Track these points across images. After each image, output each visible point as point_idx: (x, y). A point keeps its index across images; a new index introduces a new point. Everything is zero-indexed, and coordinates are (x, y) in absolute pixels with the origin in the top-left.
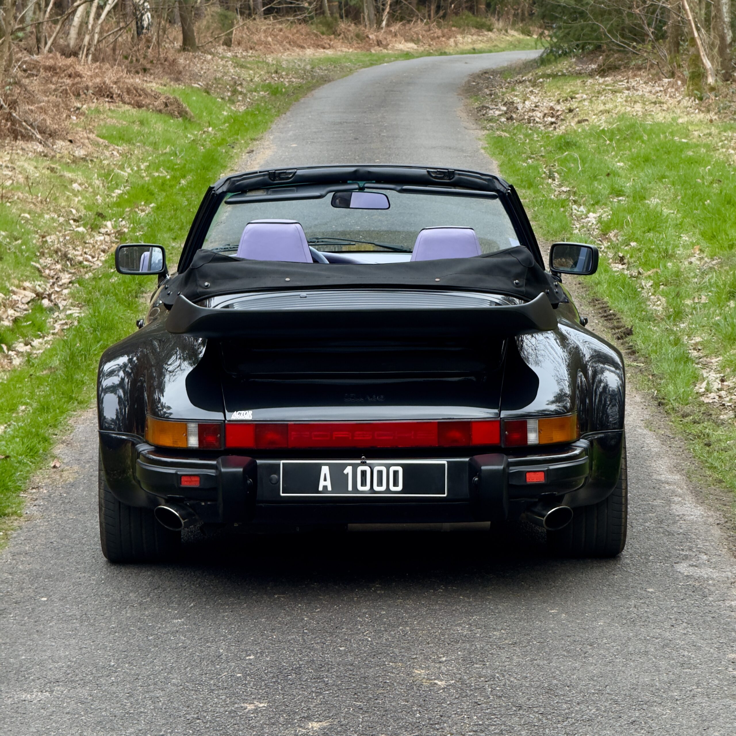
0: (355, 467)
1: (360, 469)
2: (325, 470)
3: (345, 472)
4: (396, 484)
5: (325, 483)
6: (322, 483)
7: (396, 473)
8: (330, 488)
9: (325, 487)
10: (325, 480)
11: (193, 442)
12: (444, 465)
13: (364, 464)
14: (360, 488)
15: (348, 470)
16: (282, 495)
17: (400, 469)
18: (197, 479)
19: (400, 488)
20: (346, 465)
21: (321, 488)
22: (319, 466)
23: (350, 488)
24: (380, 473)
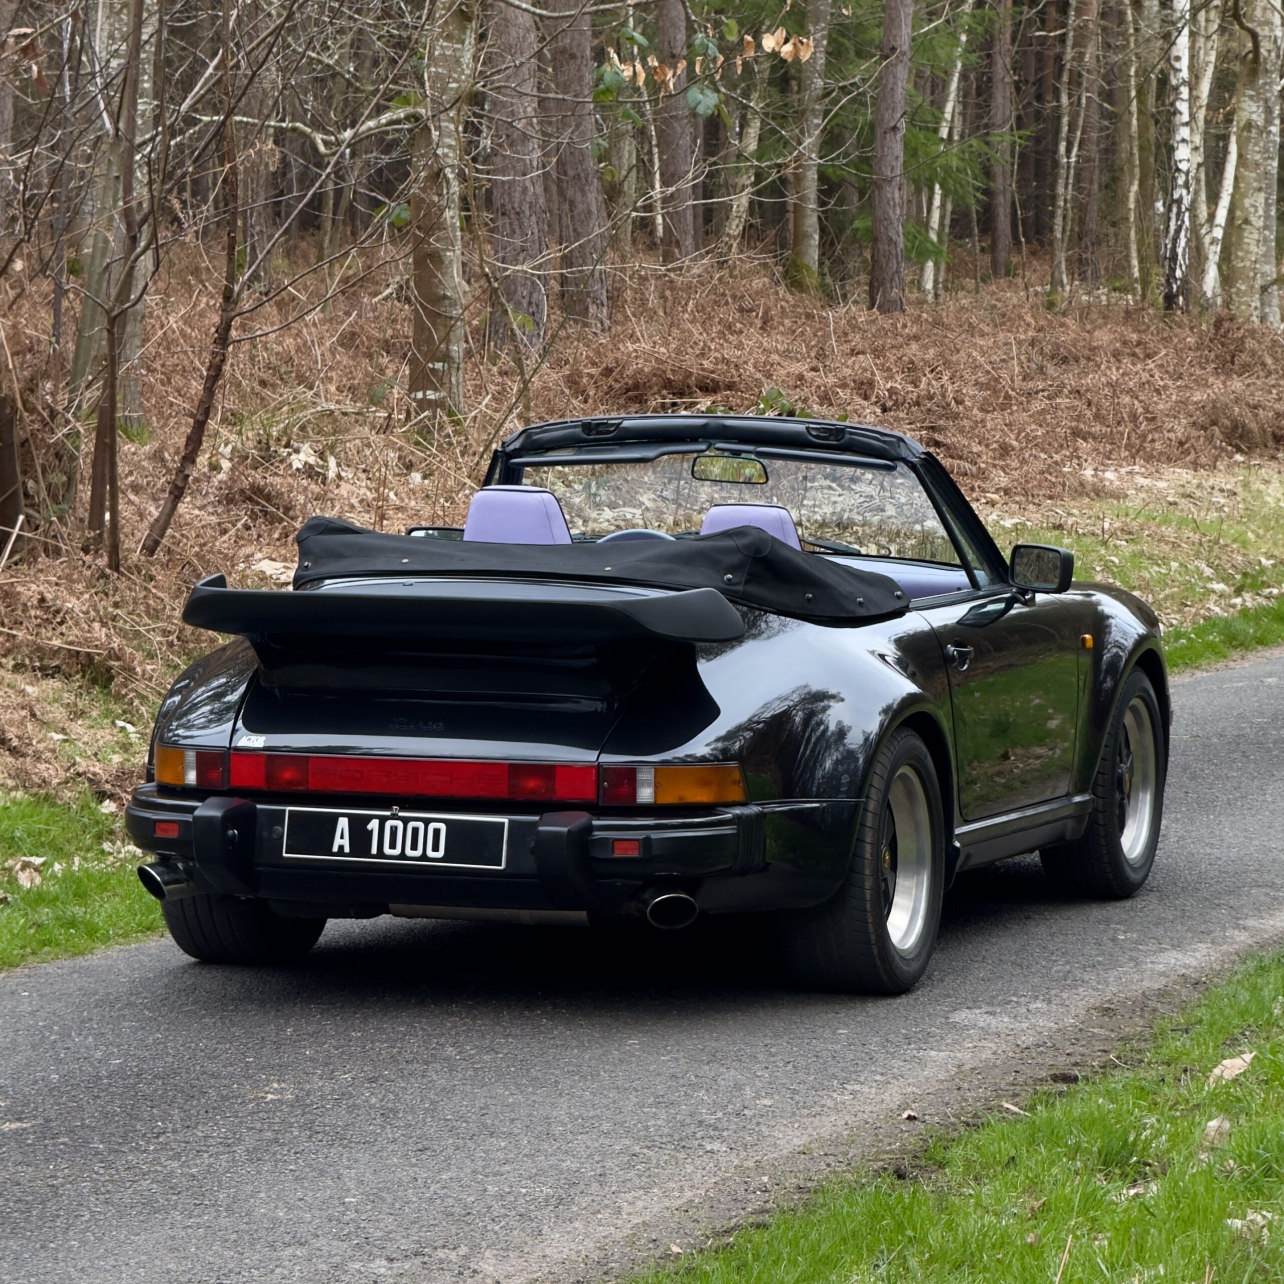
0: (383, 820)
1: (389, 824)
2: (343, 823)
3: (369, 827)
4: (436, 848)
5: (341, 842)
6: (338, 842)
7: (437, 832)
8: (347, 850)
9: (341, 847)
10: (342, 837)
11: (191, 777)
12: (503, 824)
13: (394, 817)
14: (387, 851)
15: (374, 825)
16: (285, 855)
17: (443, 827)
18: (176, 827)
19: (440, 854)
20: (370, 818)
21: (335, 849)
22: (336, 817)
23: (374, 851)
24: (415, 831)
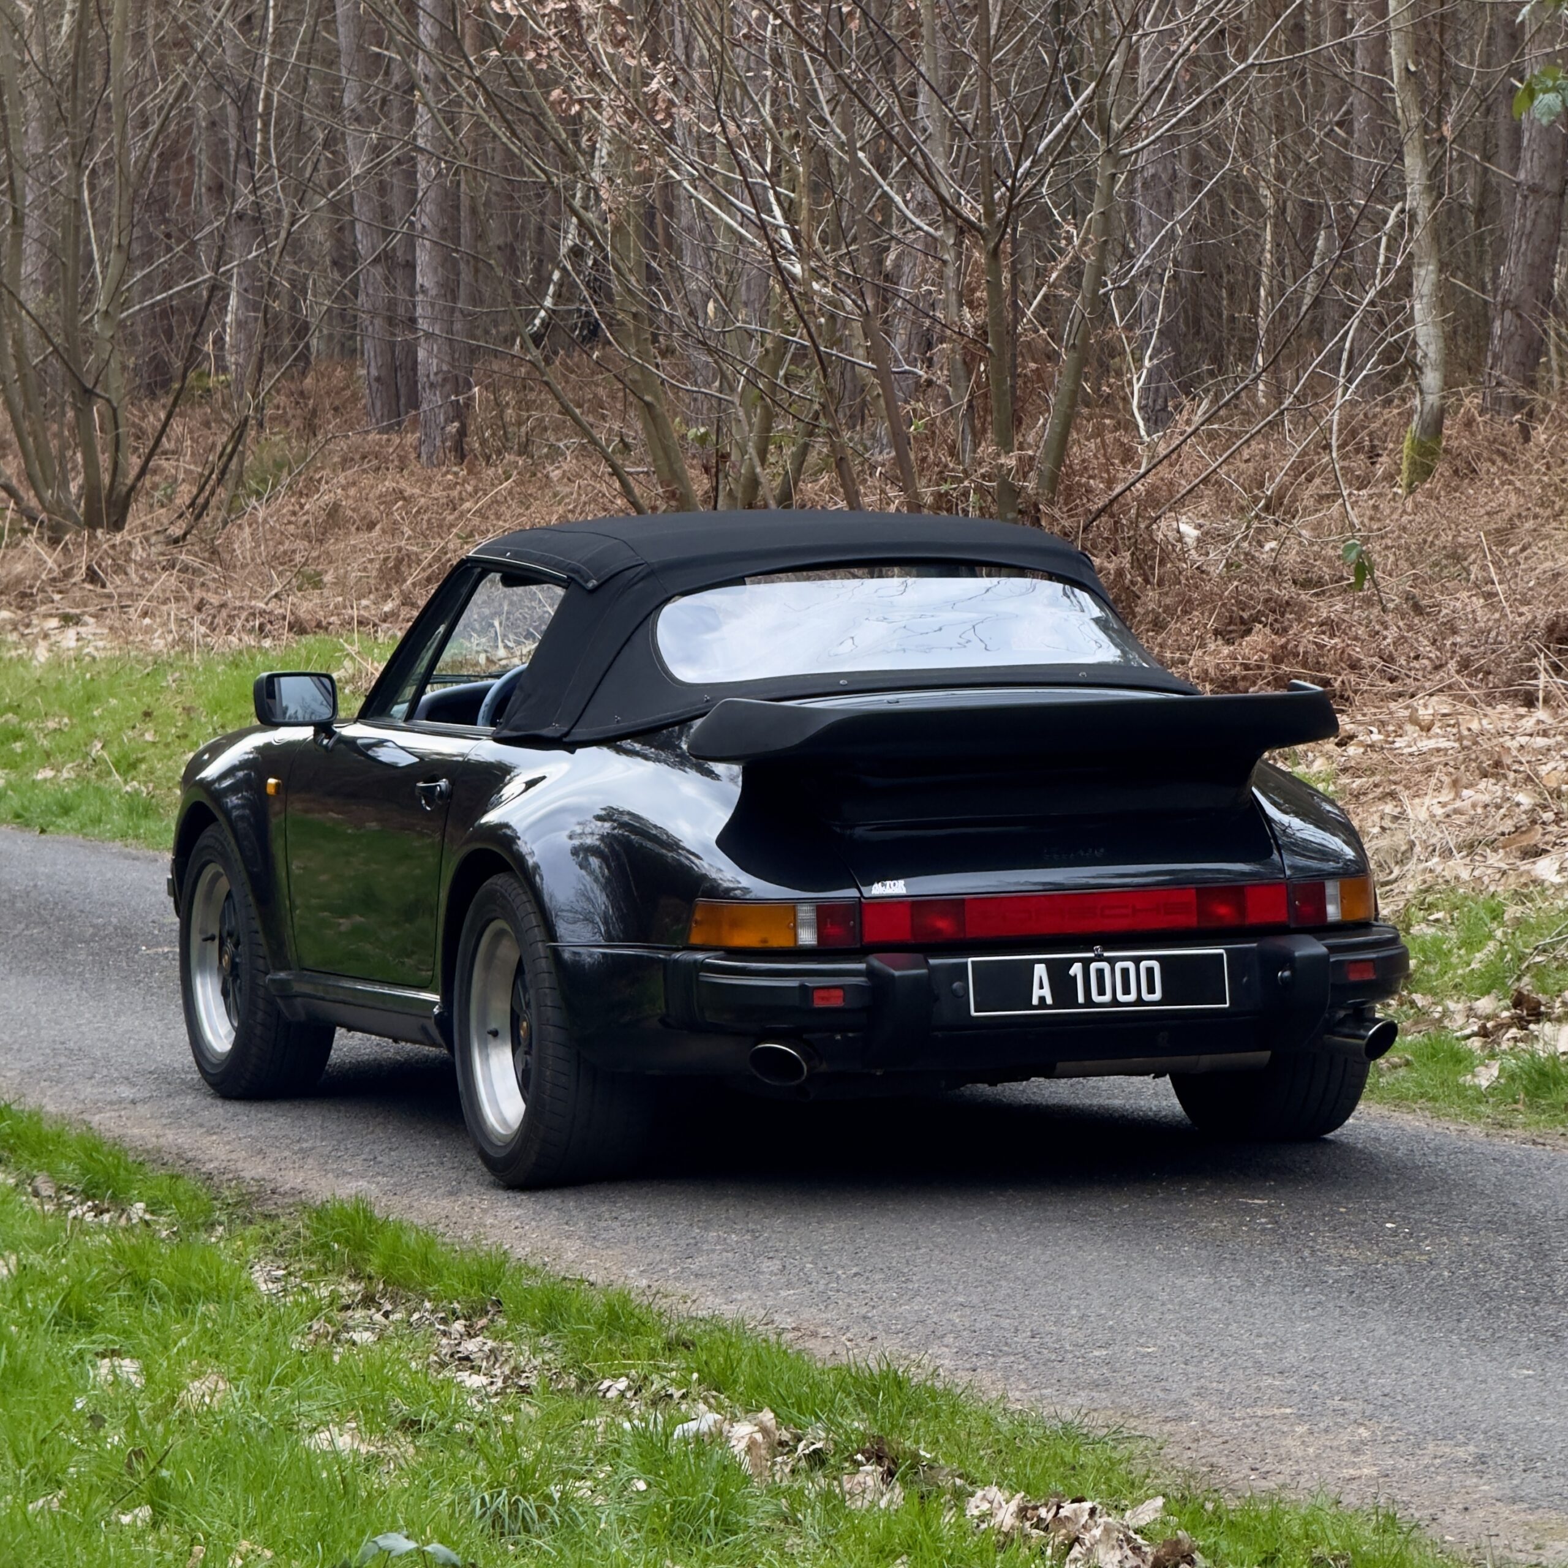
0: (1086, 963)
1: (1094, 966)
2: (1040, 970)
3: (1072, 972)
4: (1152, 990)
5: (1042, 992)
6: (1037, 993)
7: (1150, 971)
8: (1049, 1001)
9: (1042, 999)
10: (1041, 987)
11: (807, 937)
12: (1221, 955)
13: (1099, 958)
14: (1096, 998)
15: (1076, 969)
16: (973, 1014)
17: (1155, 965)
18: (840, 993)
19: (1157, 996)
20: (1072, 961)
21: (1035, 1001)
22: (1030, 964)
23: (1081, 999)
24: (1125, 972)
